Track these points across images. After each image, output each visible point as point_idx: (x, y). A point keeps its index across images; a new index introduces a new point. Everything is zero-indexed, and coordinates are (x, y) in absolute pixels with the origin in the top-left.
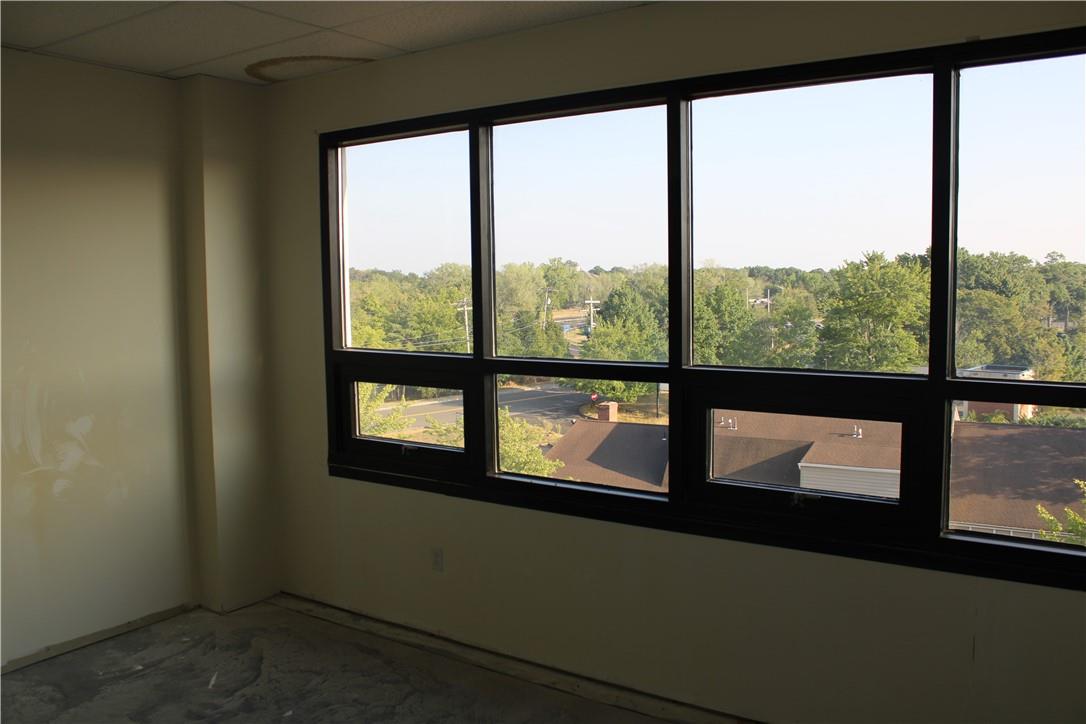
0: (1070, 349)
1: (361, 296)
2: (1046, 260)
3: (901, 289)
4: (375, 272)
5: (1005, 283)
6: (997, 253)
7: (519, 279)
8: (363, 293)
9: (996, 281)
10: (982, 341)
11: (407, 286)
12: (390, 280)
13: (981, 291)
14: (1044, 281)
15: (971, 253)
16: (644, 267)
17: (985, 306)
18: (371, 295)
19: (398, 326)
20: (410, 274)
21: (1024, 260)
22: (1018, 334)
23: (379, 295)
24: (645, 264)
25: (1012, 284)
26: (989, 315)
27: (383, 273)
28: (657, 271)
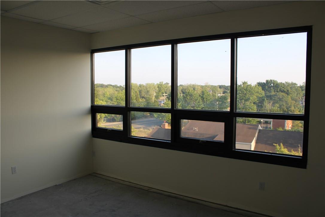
0: (302, 110)
1: (103, 92)
2: (303, 84)
3: (252, 92)
4: (109, 85)
5: (288, 91)
6: (287, 82)
7: (150, 88)
8: (104, 91)
9: (285, 90)
10: (279, 107)
11: (118, 89)
12: (113, 87)
13: (280, 93)
14: (301, 90)
15: (278, 82)
16: (187, 85)
17: (281, 97)
18: (106, 92)
19: (110, 101)
20: (120, 86)
21: (295, 84)
22: (289, 105)
23: (108, 92)
24: (188, 84)
25: (290, 91)
26: (282, 100)
27: (111, 85)
28: (191, 86)
